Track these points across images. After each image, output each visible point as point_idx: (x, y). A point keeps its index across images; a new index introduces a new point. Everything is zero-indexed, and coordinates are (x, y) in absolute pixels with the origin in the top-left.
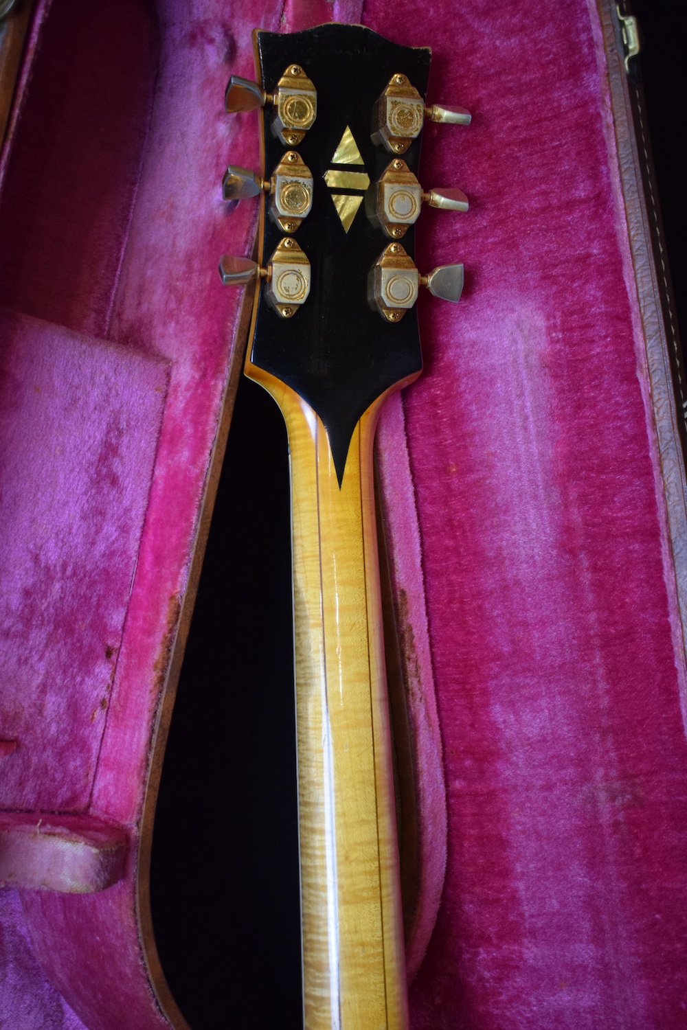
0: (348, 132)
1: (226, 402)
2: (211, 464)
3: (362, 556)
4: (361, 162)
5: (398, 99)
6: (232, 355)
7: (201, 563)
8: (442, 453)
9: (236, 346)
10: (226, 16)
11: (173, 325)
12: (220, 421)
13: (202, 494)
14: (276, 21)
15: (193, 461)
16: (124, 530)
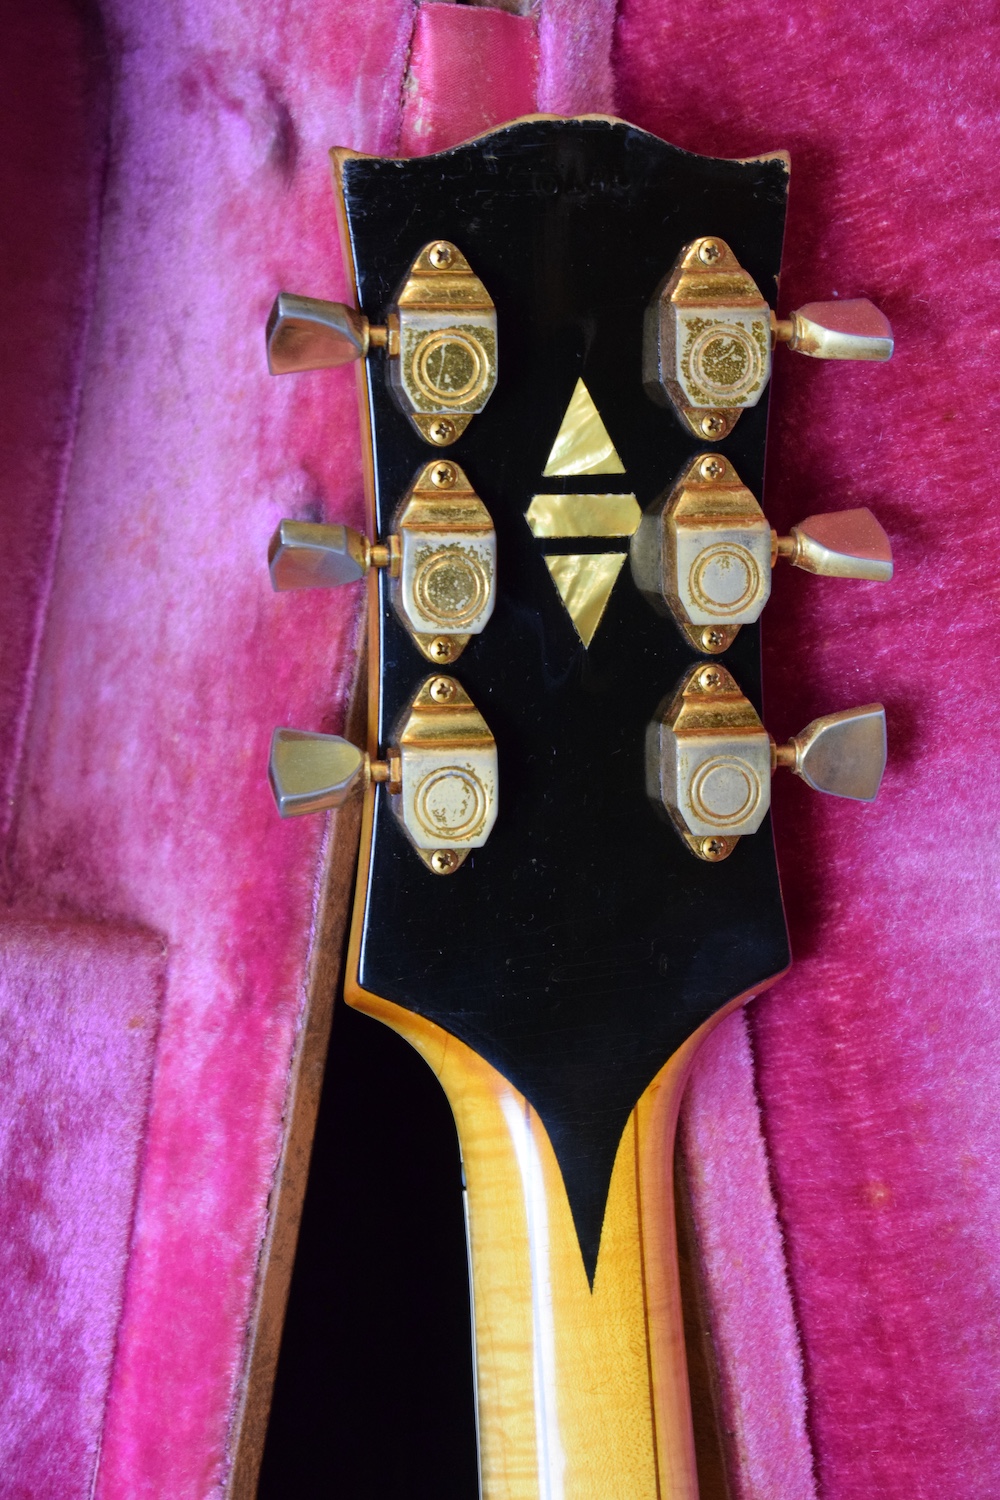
0: (581, 391)
1: (303, 1070)
2: (272, 1227)
3: (651, 1458)
4: (618, 468)
5: (705, 313)
6: (314, 954)
7: (255, 1474)
8: (849, 1149)
9: (323, 929)
10: (270, 53)
11: (168, 844)
12: (290, 1120)
13: (252, 1305)
14: (392, 91)
15: (229, 1219)
16: (64, 1383)
